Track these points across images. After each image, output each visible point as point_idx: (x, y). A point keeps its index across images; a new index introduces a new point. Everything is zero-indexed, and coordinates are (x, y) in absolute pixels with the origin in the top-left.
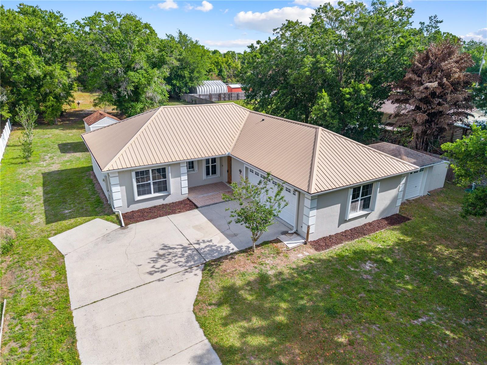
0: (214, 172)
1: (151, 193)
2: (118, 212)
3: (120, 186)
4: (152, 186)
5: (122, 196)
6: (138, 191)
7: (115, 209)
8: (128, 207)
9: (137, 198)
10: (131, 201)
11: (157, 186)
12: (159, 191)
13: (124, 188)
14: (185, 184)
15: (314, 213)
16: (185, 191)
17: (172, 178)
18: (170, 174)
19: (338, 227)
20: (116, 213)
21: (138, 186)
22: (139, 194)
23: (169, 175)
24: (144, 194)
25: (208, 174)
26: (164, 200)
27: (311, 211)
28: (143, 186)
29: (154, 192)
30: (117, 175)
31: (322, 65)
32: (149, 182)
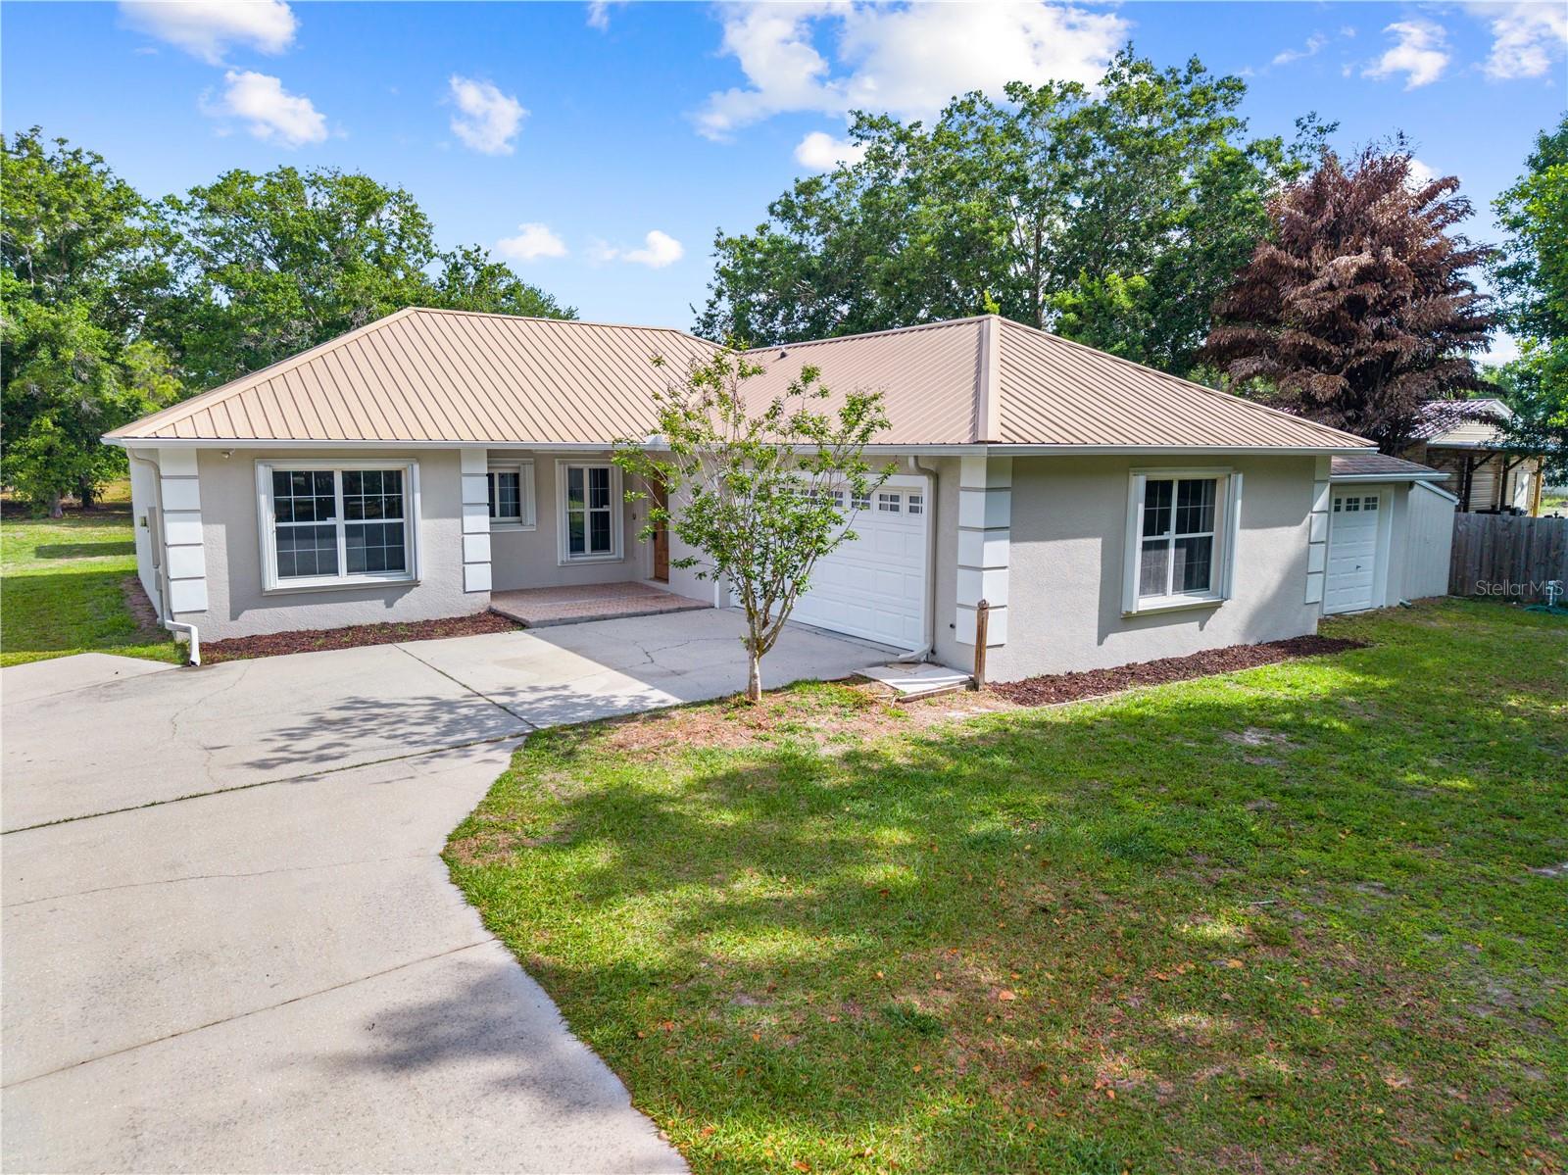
0: (601, 542)
1: (335, 572)
2: (187, 630)
3: (205, 522)
4: (341, 542)
5: (211, 566)
6: (281, 558)
7: (176, 617)
8: (234, 616)
9: (274, 582)
10: (248, 594)
11: (361, 546)
12: (374, 567)
13: (220, 530)
14: (480, 548)
15: (998, 550)
16: (481, 578)
17: (424, 517)
18: (418, 496)
19: (1100, 642)
20: (180, 637)
21: (282, 535)
22: (284, 572)
23: (415, 500)
24: (307, 571)
25: (576, 545)
26: (389, 605)
27: (987, 539)
28: (305, 534)
29: (350, 571)
30: (193, 470)
31: (976, 225)
32: (330, 521)
